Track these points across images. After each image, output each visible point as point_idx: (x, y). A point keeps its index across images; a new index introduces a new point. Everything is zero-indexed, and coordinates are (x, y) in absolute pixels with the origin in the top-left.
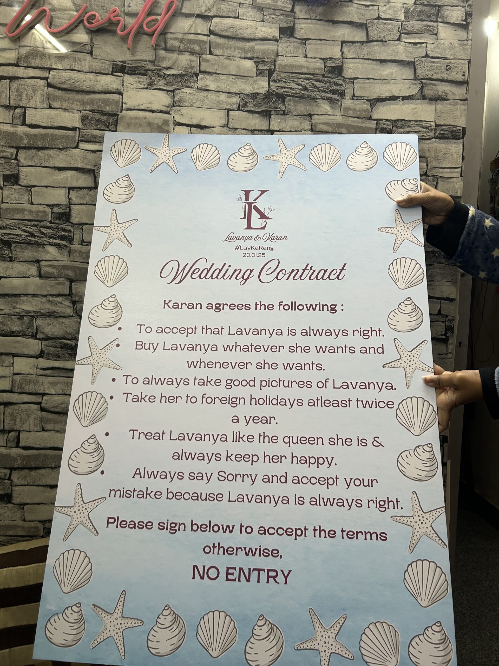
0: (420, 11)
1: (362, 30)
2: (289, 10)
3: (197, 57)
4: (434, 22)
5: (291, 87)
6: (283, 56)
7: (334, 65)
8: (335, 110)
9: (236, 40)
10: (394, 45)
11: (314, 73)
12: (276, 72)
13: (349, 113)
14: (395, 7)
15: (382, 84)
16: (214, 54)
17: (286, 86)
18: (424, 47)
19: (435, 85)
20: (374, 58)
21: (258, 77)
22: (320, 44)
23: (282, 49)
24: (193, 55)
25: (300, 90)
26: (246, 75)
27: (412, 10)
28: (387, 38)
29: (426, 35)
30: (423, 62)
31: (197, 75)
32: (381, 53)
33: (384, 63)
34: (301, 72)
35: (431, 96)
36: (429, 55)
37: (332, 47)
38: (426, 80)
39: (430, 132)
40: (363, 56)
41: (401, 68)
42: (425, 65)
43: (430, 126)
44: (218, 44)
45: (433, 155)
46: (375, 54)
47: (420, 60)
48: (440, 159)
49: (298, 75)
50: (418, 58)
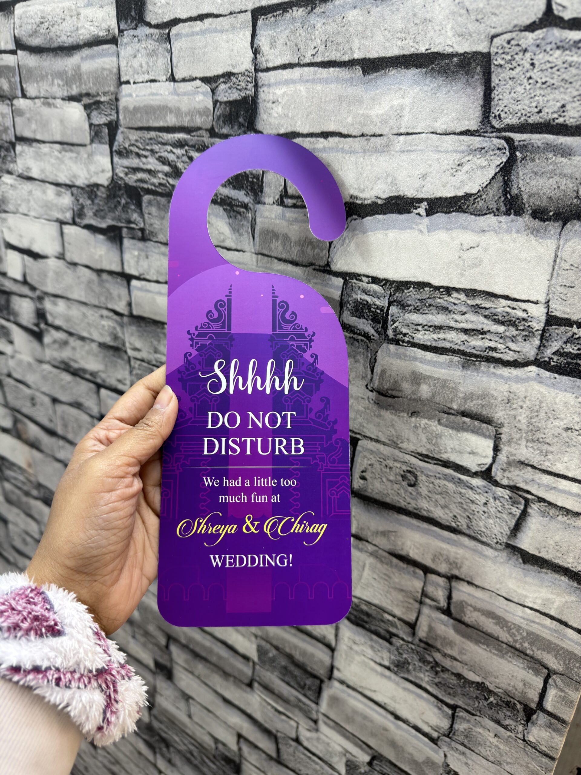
3: (8, 105)
5: (149, 167)
6: (128, 82)
7: (235, 96)
8: (241, 235)
9: (51, 54)
11: (192, 125)
12: (121, 129)
13: (273, 246)
15: (364, 152)
16: (28, 95)
17: (142, 166)
19: (567, 152)
20: (346, 58)
21: (94, 145)
22: (202, 32)
23: (125, 62)
24: (3, 101)
25: (166, 175)
26: (75, 140)
30: (525, 51)
31: (13, 145)
32: (369, 34)
33: (375, 74)
34: (166, 125)
35: (545, 203)
36: (561, 14)
37: (231, 36)
38: (532, 132)
39: (520, 339)
40: (313, 55)
41: (432, 85)
42: (533, 64)
43: (524, 319)
44: (30, 71)
45: (524, 421)
46: (348, 42)
47: (513, 42)
48: (547, 440)
49: (161, 134)
50: (508, 36)
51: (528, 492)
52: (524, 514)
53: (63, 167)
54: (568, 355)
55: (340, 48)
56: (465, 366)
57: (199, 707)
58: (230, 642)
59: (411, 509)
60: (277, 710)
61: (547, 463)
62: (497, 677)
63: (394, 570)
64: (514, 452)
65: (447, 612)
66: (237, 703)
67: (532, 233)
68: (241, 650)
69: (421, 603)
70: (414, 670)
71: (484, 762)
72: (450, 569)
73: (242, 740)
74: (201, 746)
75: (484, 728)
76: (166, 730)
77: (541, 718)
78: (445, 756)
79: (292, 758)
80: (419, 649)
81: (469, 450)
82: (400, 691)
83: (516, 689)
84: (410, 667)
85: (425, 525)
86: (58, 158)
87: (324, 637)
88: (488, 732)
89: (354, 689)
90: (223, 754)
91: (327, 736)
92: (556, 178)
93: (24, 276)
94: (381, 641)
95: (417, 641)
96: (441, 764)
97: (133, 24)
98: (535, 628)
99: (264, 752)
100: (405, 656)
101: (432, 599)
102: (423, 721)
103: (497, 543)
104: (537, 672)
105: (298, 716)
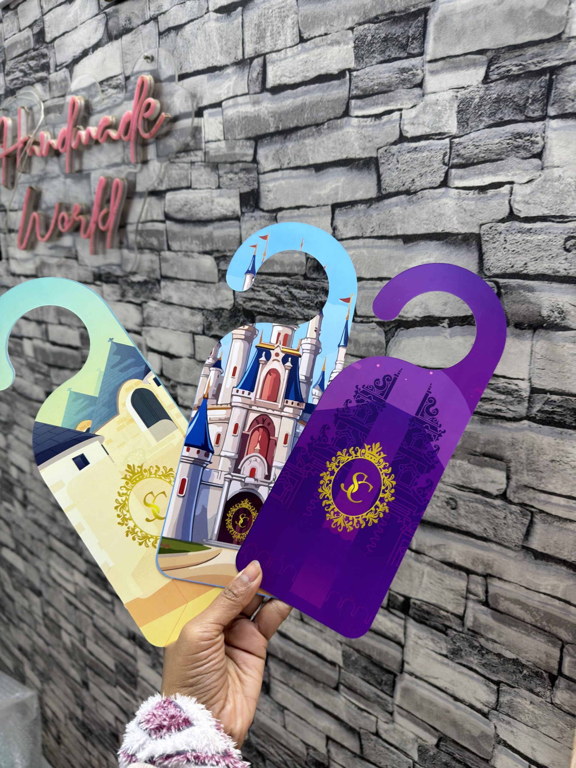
0: (498, 100)
1: (369, 174)
2: (250, 159)
3: (156, 255)
4: (533, 120)
5: (261, 298)
9: (191, 225)
10: (433, 199)
11: (291, 272)
14: (436, 103)
16: (172, 249)
17: (255, 297)
18: (505, 195)
19: (531, 290)
20: (392, 234)
21: (220, 282)
22: (299, 215)
23: (245, 232)
24: (153, 253)
25: (273, 303)
26: (207, 279)
27: (477, 100)
28: (418, 184)
29: (512, 160)
30: (500, 233)
31: (159, 281)
32: (406, 220)
33: (411, 244)
34: (273, 271)
35: (521, 319)
36: (519, 214)
37: (318, 219)
38: (509, 278)
39: (515, 403)
40: (372, 232)
41: (447, 251)
42: (505, 240)
43: (516, 391)
44: (175, 234)
45: (524, 457)
46: (393, 225)
47: (493, 228)
48: (541, 469)
49: (270, 277)
50: (490, 225)
51: (532, 507)
52: (531, 523)
53: (197, 296)
54: (546, 412)
55: (389, 228)
56: (481, 423)
57: (292, 715)
58: (319, 651)
59: (454, 526)
60: (359, 708)
61: (542, 486)
62: (526, 653)
63: (446, 575)
64: (520, 479)
65: (486, 603)
66: (325, 707)
67: (516, 337)
68: (329, 657)
69: (467, 598)
70: (466, 655)
71: (525, 727)
72: (485, 570)
73: (330, 742)
74: (294, 755)
75: (522, 697)
76: (263, 744)
77: (561, 682)
78: (495, 727)
79: (373, 752)
80: (468, 637)
81: (490, 480)
82: (457, 674)
83: (542, 661)
84: (463, 653)
85: (465, 538)
86: (193, 291)
87: (396, 636)
88: (525, 701)
89: (421, 679)
90: (314, 759)
91: (401, 726)
92: (527, 305)
93: (161, 371)
94: (439, 634)
95: (466, 630)
96: (492, 736)
97: (252, 210)
98: (549, 609)
99: (350, 750)
100: (458, 644)
101: (475, 595)
102: (477, 699)
103: (516, 546)
104: (554, 645)
105: (377, 711)
